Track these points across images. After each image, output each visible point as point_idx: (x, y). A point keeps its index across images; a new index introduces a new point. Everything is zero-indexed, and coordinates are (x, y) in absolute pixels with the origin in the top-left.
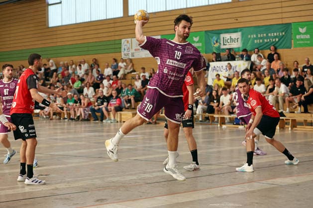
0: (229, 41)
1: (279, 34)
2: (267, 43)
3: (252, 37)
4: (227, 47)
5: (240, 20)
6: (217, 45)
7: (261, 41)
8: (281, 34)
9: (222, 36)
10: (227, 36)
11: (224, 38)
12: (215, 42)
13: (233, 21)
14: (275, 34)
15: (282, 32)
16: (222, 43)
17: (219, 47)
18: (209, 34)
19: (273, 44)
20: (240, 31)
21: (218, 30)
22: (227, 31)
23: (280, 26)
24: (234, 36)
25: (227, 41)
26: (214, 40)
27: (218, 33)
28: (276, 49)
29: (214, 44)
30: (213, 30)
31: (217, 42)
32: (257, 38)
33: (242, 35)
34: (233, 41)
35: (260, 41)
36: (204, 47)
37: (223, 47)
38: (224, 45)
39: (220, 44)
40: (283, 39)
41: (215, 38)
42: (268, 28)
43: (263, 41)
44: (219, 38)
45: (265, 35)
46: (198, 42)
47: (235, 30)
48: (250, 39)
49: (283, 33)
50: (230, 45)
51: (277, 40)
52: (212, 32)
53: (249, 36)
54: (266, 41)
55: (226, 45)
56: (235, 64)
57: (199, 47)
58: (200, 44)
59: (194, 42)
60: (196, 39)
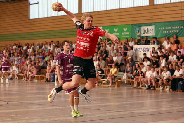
0: (147, 31)
1: (179, 27)
2: (171, 33)
3: (162, 29)
4: (146, 35)
5: (154, 17)
6: (139, 34)
7: (167, 32)
8: (180, 28)
9: (142, 28)
10: (145, 28)
11: (143, 29)
12: (138, 32)
13: (150, 18)
14: (177, 27)
15: (181, 26)
16: (142, 32)
17: (140, 35)
18: (134, 26)
19: (175, 34)
20: (154, 25)
21: (140, 24)
22: (146, 25)
23: (180, 22)
24: (150, 28)
25: (145, 31)
26: (137, 30)
27: (140, 26)
28: (177, 37)
29: (137, 33)
30: (136, 24)
31: (139, 32)
32: (165, 30)
33: (155, 28)
34: (149, 31)
35: (166, 32)
36: (130, 35)
37: (142, 35)
38: (143, 34)
39: (141, 33)
40: (181, 30)
41: (138, 29)
42: (172, 23)
43: (169, 32)
44: (140, 29)
45: (170, 28)
46: (126, 32)
47: (151, 24)
48: (160, 30)
49: (182, 27)
50: (147, 34)
51: (178, 31)
52: (135, 25)
53: (160, 29)
54: (170, 32)
55: (144, 34)
56: (149, 47)
57: (127, 35)
58: (128, 33)
59: (124, 31)
60: (125, 30)
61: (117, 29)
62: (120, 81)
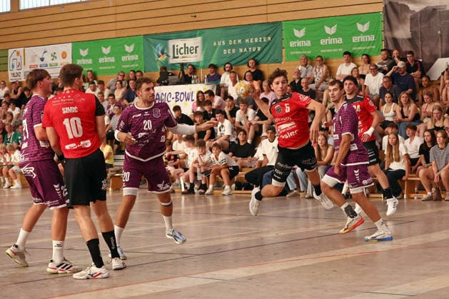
0: (182, 51)
1: (262, 40)
2: (243, 53)
3: (219, 44)
4: (180, 60)
5: (200, 17)
6: (162, 58)
7: (234, 51)
8: (265, 40)
9: (171, 43)
10: (180, 43)
12: (160, 53)
13: (188, 18)
14: (256, 40)
15: (267, 36)
16: (171, 54)
17: (167, 61)
18: (151, 40)
20: (200, 35)
21: (165, 33)
22: (180, 35)
23: (264, 27)
24: (191, 42)
25: (178, 51)
26: (158, 50)
27: (166, 37)
28: (257, 63)
29: (159, 57)
30: (156, 34)
31: (163, 53)
32: (227, 47)
33: (204, 42)
34: (188, 51)
35: (231, 51)
36: (143, 62)
37: (172, 61)
38: (174, 57)
39: (168, 56)
40: (267, 48)
41: (160, 47)
42: (245, 30)
43: (237, 51)
44: (166, 46)
45: (240, 41)
46: (132, 53)
47: (192, 34)
48: (216, 47)
49: (269, 38)
50: (183, 57)
51: (259, 49)
52: (155, 36)
53: (215, 44)
54: (241, 50)
55: (178, 57)
56: (191, 89)
57: (133, 62)
58: (136, 57)
59: (126, 53)
60: (129, 49)
61: (109, 48)
62: (119, 176)
